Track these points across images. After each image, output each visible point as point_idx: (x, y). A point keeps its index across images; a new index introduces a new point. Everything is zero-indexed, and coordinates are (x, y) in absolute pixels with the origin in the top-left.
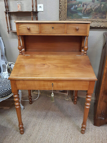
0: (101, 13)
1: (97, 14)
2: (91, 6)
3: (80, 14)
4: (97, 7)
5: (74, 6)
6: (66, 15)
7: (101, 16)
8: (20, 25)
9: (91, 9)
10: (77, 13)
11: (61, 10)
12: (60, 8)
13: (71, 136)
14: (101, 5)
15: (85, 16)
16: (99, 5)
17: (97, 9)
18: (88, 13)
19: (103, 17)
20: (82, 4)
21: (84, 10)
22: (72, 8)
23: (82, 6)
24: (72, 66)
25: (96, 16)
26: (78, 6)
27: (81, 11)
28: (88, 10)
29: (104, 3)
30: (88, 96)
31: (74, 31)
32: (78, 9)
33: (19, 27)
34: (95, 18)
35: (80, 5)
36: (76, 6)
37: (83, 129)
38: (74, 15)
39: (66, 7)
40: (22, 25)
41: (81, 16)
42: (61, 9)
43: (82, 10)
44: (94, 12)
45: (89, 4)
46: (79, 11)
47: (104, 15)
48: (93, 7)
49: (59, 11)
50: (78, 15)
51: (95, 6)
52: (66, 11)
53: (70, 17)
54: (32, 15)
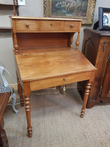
0: (82, 11)
1: (78, 12)
2: (73, 4)
3: (64, 11)
4: (78, 5)
5: (58, 3)
6: (51, 11)
7: (82, 14)
8: (17, 22)
9: (74, 7)
10: (61, 10)
11: (46, 6)
12: (44, 4)
13: (74, 122)
14: (82, 4)
15: (68, 13)
16: (80, 4)
17: (79, 7)
18: (71, 11)
19: (84, 15)
20: (65, 1)
21: (68, 8)
22: (57, 5)
23: (65, 4)
24: (72, 60)
25: (78, 14)
26: (62, 3)
27: (64, 8)
28: (71, 7)
29: (84, 3)
30: (89, 84)
31: (69, 28)
32: (62, 6)
33: (16, 24)
34: (77, 16)
35: (64, 2)
36: (61, 3)
37: (83, 113)
38: (59, 11)
39: (51, 3)
40: (19, 22)
41: (65, 13)
43: (66, 8)
44: (76, 10)
45: (72, 2)
46: (63, 8)
47: (85, 13)
48: (75, 5)
49: (44, 7)
50: (62, 12)
51: (77, 5)
52: (51, 7)
53: (55, 14)
54: (14, 9)
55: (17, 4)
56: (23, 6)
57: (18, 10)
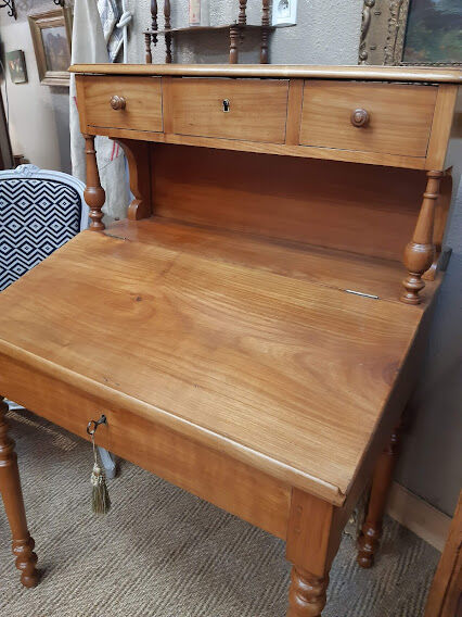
12: (365, 3)
33: (86, 97)
40: (96, 88)
42: (372, 6)
52: (403, 17)
53: (422, 54)
54: (233, 45)
55: (266, 19)
56: (288, 30)
57: (267, 48)
